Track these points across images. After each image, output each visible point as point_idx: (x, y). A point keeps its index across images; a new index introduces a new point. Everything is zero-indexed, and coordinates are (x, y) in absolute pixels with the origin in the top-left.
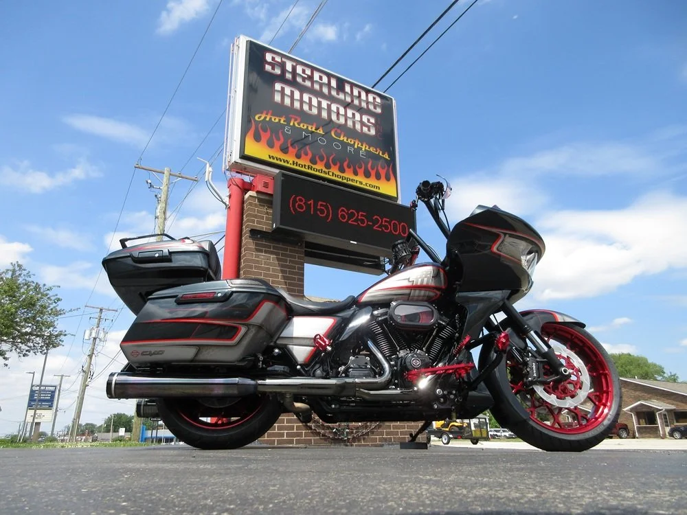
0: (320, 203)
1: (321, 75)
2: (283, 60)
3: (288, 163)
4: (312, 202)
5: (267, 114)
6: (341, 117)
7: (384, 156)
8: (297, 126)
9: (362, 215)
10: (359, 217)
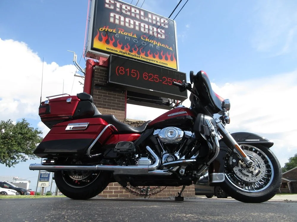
0: (133, 70)
1: (135, 9)
2: (115, 2)
3: (117, 52)
4: (128, 69)
5: (106, 27)
6: (146, 29)
7: (170, 49)
8: (122, 33)
9: (156, 77)
10: (155, 78)
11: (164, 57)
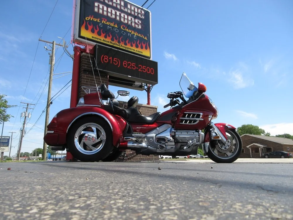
0: (115, 58)
3: (101, 40)
4: (111, 58)
5: (91, 17)
6: (125, 20)
7: (145, 38)
8: (105, 23)
9: (134, 64)
10: (132, 65)
11: (140, 46)
